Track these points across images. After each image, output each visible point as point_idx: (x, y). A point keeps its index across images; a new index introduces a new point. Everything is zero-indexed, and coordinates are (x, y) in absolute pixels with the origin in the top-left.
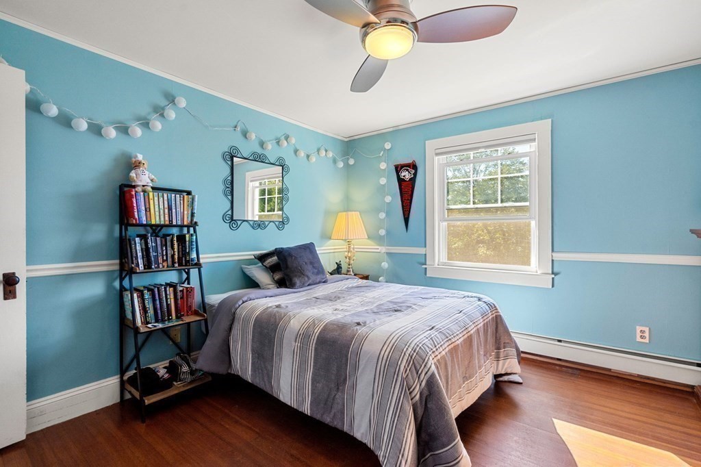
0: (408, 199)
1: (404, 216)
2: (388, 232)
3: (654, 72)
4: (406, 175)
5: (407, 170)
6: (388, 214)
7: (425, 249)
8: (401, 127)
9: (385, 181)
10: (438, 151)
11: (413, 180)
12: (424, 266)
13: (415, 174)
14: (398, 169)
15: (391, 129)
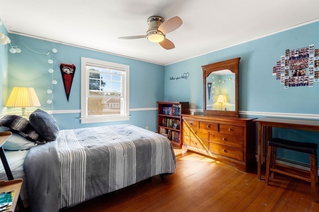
0: (69, 84)
1: (66, 93)
2: (54, 102)
3: (150, 62)
4: (68, 71)
5: (68, 68)
6: (54, 91)
7: (80, 110)
8: (63, 43)
9: (53, 72)
10: (87, 64)
11: (72, 75)
12: (80, 119)
13: (74, 72)
14: (62, 66)
15: (56, 42)
